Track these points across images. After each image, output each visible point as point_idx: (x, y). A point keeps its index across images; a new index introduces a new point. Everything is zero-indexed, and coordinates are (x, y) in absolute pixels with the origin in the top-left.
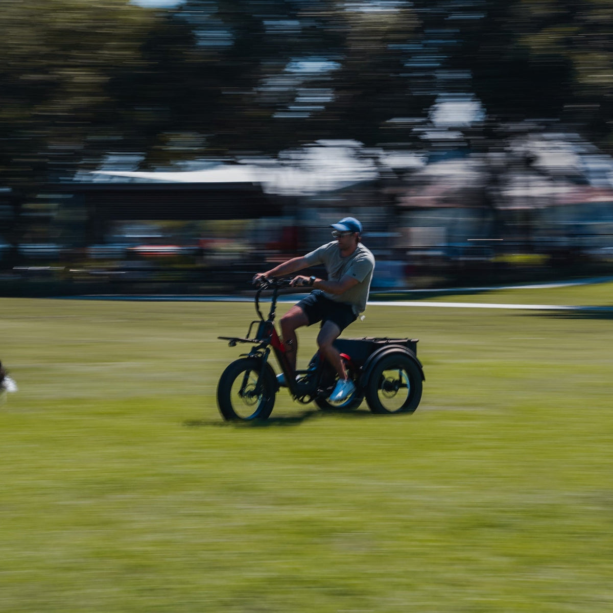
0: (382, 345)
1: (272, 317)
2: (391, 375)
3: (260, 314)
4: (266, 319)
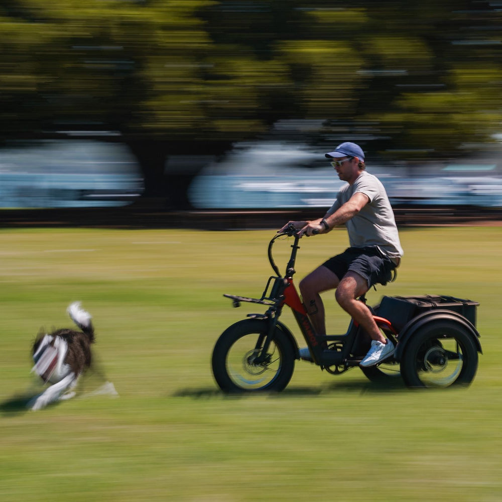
0: (428, 309)
1: (290, 273)
2: (449, 344)
3: (275, 269)
4: (283, 274)
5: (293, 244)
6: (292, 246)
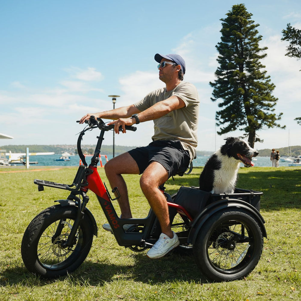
5: (99, 136)
6: (98, 137)
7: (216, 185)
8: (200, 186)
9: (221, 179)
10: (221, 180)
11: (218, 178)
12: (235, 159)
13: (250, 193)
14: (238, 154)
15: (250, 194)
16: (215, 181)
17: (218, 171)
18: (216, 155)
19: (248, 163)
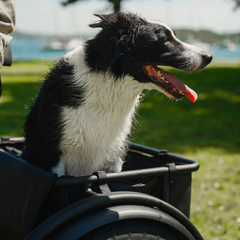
7: (70, 150)
8: (26, 136)
9: (83, 133)
10: (84, 139)
11: (76, 129)
12: (135, 81)
13: (165, 166)
14: (148, 68)
15: (166, 169)
16: (64, 137)
17: (75, 111)
18: (71, 63)
19: (180, 92)
